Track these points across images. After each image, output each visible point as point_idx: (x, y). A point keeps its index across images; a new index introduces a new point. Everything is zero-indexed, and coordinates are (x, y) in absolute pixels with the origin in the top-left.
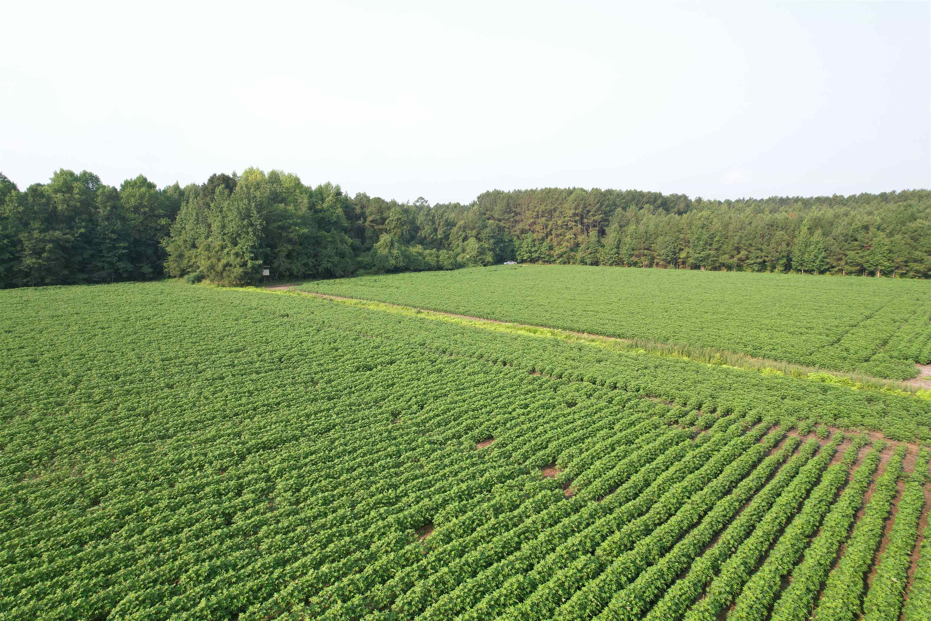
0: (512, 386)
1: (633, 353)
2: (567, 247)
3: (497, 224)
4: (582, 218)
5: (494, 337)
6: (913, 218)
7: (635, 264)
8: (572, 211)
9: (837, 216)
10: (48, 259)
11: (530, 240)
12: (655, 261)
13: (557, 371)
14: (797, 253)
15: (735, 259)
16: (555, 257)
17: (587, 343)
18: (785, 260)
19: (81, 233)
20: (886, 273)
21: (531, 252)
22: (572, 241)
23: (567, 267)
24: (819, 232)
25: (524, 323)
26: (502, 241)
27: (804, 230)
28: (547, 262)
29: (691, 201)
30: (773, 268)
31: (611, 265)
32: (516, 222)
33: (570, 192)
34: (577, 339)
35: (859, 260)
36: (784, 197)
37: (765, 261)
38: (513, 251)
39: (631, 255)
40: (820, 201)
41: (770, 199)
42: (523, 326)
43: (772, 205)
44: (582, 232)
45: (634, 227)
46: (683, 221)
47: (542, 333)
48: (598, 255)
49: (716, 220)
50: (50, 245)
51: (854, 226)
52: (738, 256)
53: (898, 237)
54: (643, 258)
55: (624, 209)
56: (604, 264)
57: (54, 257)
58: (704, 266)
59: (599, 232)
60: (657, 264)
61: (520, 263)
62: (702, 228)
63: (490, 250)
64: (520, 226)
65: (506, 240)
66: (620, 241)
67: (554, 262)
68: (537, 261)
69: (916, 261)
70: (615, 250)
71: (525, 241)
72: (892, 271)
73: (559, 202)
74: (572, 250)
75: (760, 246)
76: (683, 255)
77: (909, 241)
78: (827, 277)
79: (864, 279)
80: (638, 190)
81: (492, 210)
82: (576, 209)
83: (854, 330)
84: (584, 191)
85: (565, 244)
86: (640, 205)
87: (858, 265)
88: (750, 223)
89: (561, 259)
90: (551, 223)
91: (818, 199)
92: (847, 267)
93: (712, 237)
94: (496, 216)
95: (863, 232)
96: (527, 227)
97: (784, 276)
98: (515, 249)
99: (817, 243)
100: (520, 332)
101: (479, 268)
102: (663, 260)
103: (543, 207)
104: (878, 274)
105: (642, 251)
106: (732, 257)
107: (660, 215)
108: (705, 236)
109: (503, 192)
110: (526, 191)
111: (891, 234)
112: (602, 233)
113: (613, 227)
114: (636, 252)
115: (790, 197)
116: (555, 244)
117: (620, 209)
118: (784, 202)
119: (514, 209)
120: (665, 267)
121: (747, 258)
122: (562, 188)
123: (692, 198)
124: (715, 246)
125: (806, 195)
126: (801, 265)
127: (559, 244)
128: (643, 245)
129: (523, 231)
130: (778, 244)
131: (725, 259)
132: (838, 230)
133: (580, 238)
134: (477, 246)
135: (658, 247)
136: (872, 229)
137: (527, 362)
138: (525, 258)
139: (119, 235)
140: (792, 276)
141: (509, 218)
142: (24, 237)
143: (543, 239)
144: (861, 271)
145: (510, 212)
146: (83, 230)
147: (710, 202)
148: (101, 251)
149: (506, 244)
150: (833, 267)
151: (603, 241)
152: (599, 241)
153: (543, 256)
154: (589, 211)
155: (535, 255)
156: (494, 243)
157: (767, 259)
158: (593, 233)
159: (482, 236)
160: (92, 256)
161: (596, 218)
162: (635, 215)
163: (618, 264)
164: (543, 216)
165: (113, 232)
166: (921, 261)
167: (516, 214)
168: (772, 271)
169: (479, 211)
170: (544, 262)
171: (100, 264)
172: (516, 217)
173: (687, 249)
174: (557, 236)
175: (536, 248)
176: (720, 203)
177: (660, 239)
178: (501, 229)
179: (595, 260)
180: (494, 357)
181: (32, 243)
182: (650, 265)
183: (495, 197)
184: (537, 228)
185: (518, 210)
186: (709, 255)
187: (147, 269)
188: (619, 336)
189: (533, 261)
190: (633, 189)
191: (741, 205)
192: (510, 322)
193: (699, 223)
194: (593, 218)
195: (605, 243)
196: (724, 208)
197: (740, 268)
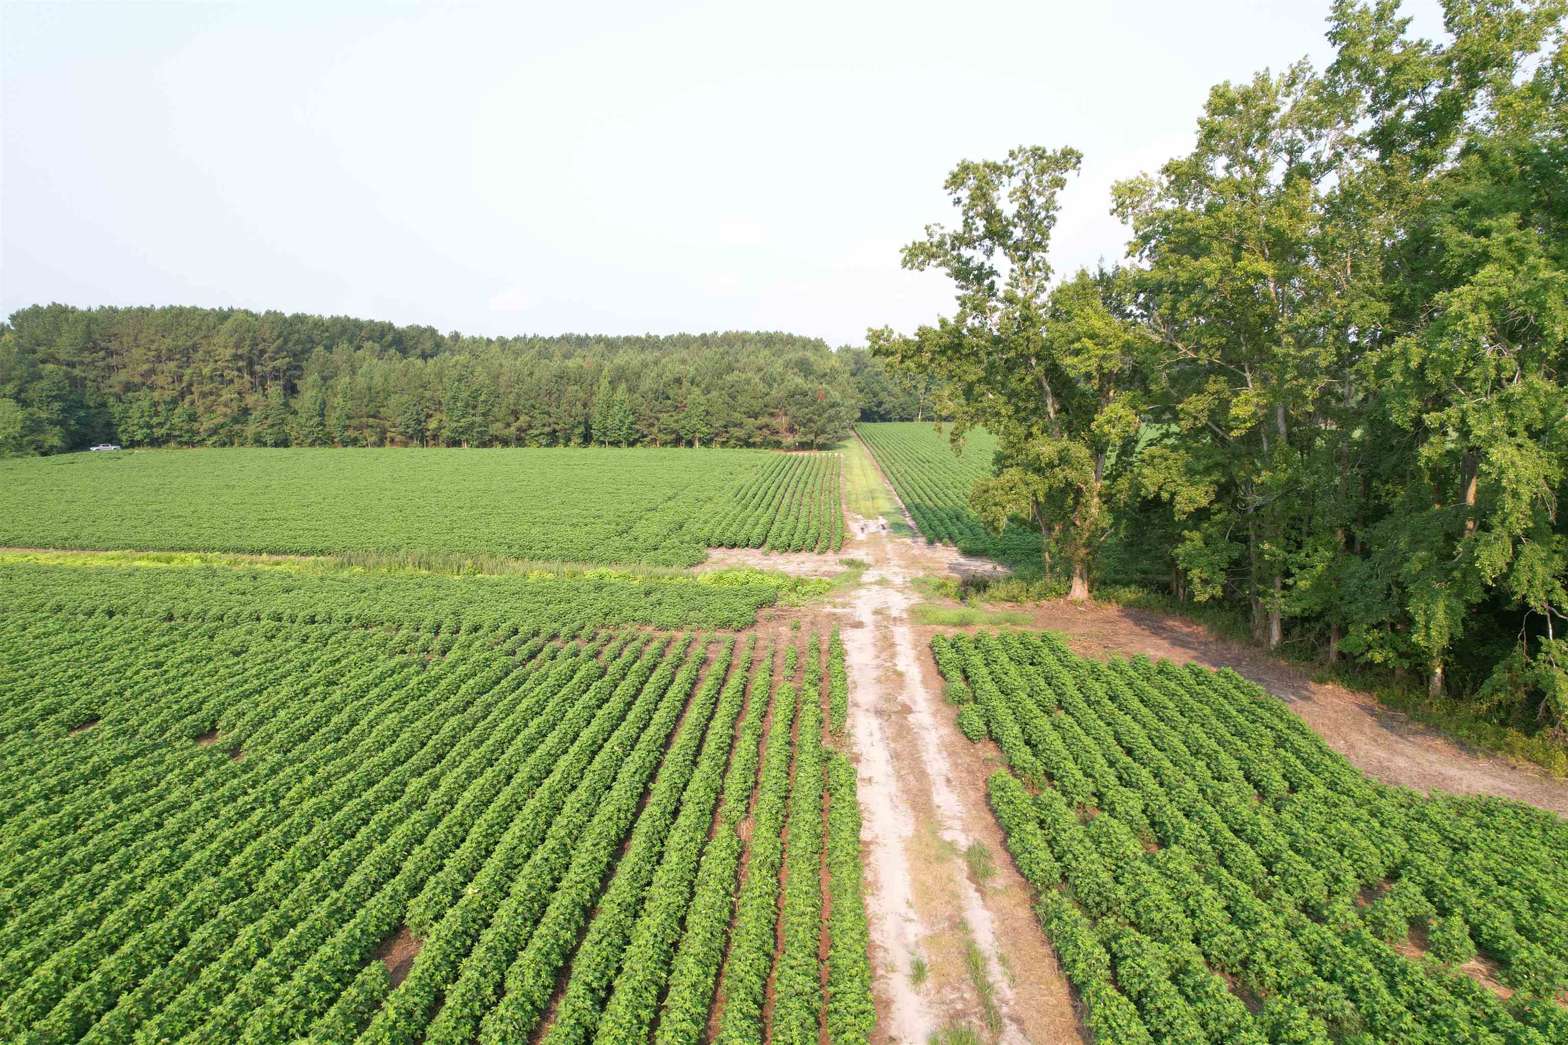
0: (128, 642)
1: (345, 574)
2: (225, 415)
3: (67, 375)
4: (251, 363)
5: (84, 576)
6: (730, 369)
7: (354, 442)
8: (229, 352)
9: (645, 365)
11: (146, 404)
12: (389, 435)
13: (214, 611)
14: (598, 418)
15: (513, 429)
16: (204, 435)
17: (267, 568)
18: (582, 429)
20: (706, 442)
21: (150, 427)
22: (235, 405)
23: (228, 450)
24: (623, 386)
25: (146, 549)
26: (83, 406)
27: (604, 383)
28: (187, 443)
29: (442, 338)
30: (568, 440)
31: (312, 444)
32: (111, 368)
33: (223, 316)
34: (251, 563)
35: (674, 426)
36: (583, 334)
37: (555, 431)
38: (109, 425)
39: (346, 428)
40: (629, 341)
41: (563, 337)
42: (145, 554)
43: (566, 348)
44: (253, 387)
45: (348, 379)
46: (428, 370)
47: (183, 561)
48: (287, 429)
49: (479, 369)
51: (665, 379)
52: (517, 424)
53: (714, 394)
54: (367, 432)
55: (328, 348)
56: (300, 445)
58: (467, 441)
59: (285, 388)
60: (392, 441)
61: (127, 447)
62: (460, 381)
63: (53, 423)
64: (122, 376)
65: (91, 404)
66: (324, 403)
67: (201, 442)
68: (166, 442)
69: (735, 425)
70: (317, 419)
71: (135, 406)
72: (712, 440)
73: (202, 334)
74: (235, 420)
75: (546, 408)
76: (432, 424)
77: (727, 399)
78: (638, 450)
79: (682, 451)
80: (352, 317)
81: (50, 343)
82: (237, 346)
83: (650, 514)
84: (252, 315)
85: (221, 409)
86: (356, 343)
87: (674, 432)
88: (531, 374)
89: (215, 438)
90: (189, 371)
91: (627, 340)
92: (661, 436)
93: (475, 395)
94: (63, 356)
95: (675, 386)
96: (137, 380)
97: (582, 451)
98: (115, 421)
99: (622, 402)
100: (137, 563)
101: (29, 458)
102: (401, 434)
103: (168, 341)
104: (697, 444)
105: (364, 420)
106: (508, 425)
107: (391, 359)
108: (465, 395)
109: (74, 311)
110: (129, 311)
111: (707, 391)
112: (291, 390)
113: (310, 380)
114: (355, 422)
115: (591, 335)
116: (201, 409)
117: (320, 348)
118: (582, 342)
119: (103, 344)
120: (406, 445)
121: (530, 427)
122: (207, 307)
123: (444, 332)
124: (481, 409)
125: (611, 333)
126: (604, 434)
127: (209, 410)
128: (364, 410)
129: (128, 387)
130: (572, 404)
131: (496, 428)
132: (646, 384)
133: (250, 399)
134: (20, 415)
135: (389, 412)
136: (686, 384)
137: (158, 605)
138: (138, 437)
140: (593, 450)
141: (94, 361)
143: (174, 402)
144: (677, 442)
145: (95, 349)
147: (474, 340)
149: (93, 411)
150: (645, 436)
151: (295, 404)
152: (286, 405)
153: (177, 433)
154: (263, 352)
155: (158, 432)
156: (63, 410)
157: (558, 427)
158: (275, 390)
159: (31, 394)
161: (278, 363)
162: (348, 360)
163: (324, 444)
164: (170, 359)
166: (740, 425)
167: (110, 353)
168: (566, 445)
169: (18, 344)
170: (181, 444)
172: (109, 360)
173: (438, 416)
174: (204, 395)
175: (161, 419)
176: (489, 341)
177: (393, 400)
178: (75, 382)
179: (282, 437)
180: (87, 605)
182: (381, 443)
183: (55, 317)
184: (160, 380)
185: (114, 346)
186: (473, 424)
188: (322, 552)
189: (155, 442)
190: (342, 315)
191: (519, 345)
192: (117, 548)
193: (454, 373)
194: (272, 364)
195: (297, 407)
196: (495, 349)
197: (520, 442)
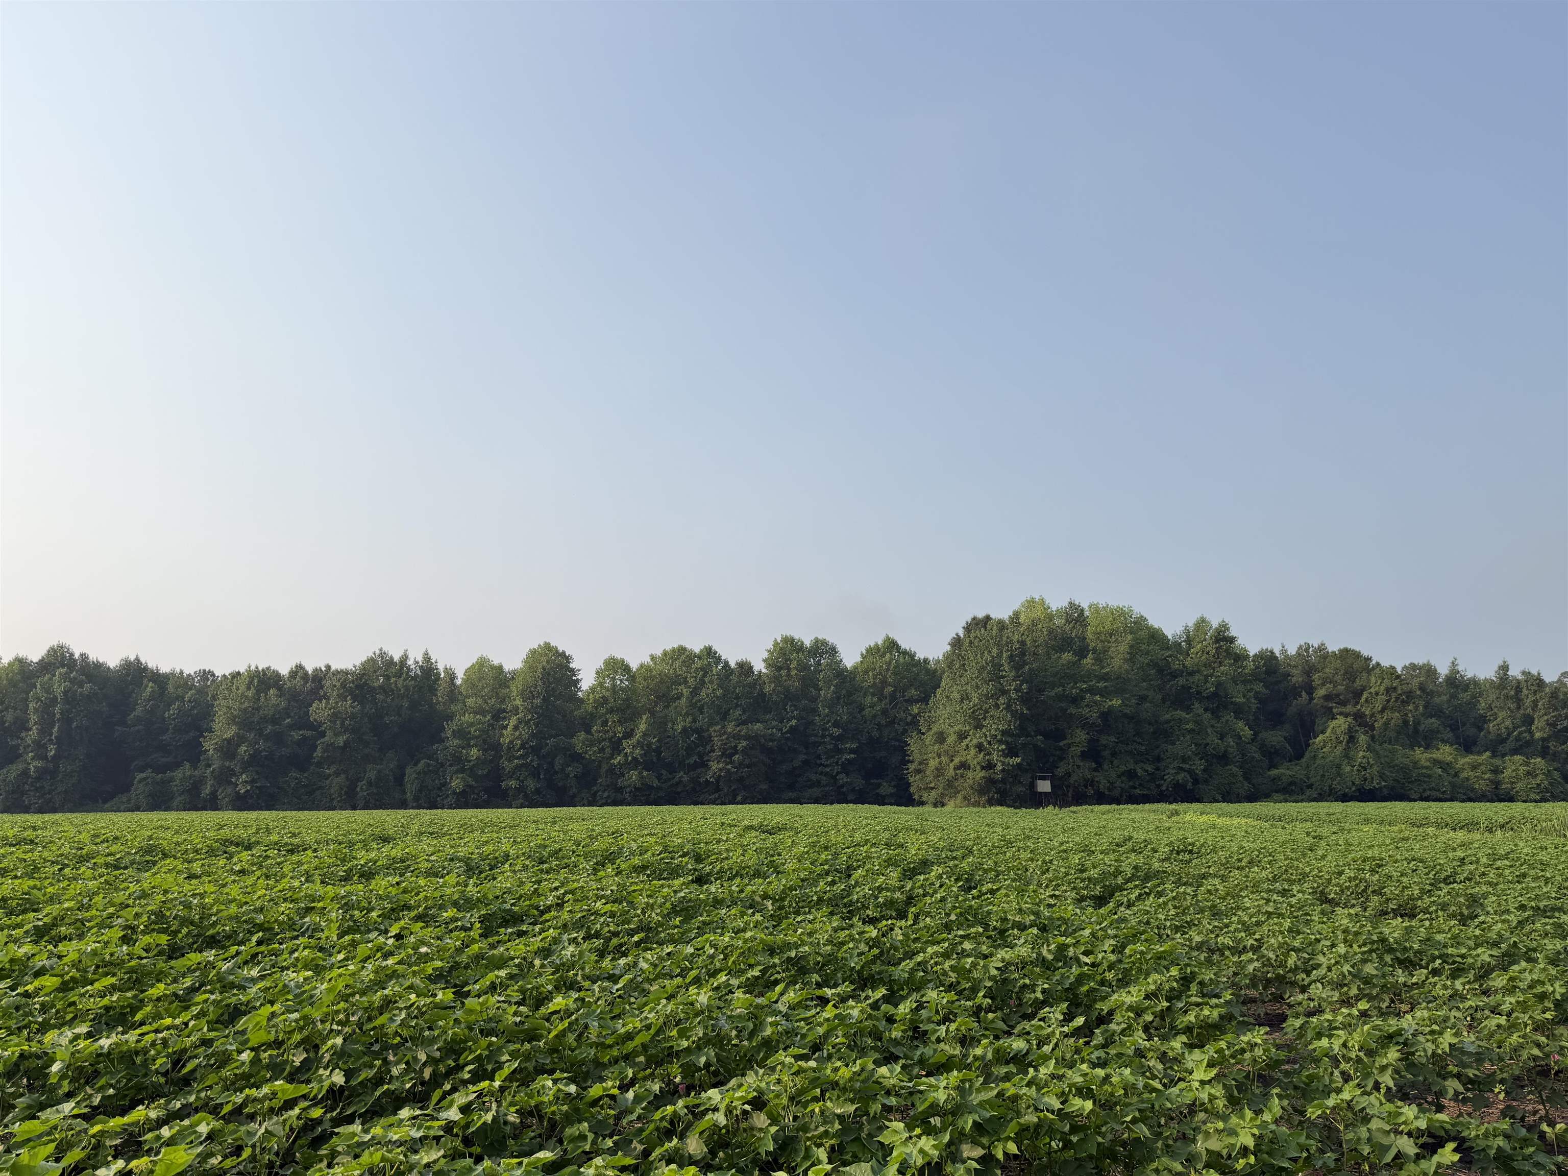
10: (741, 765)
19: (791, 727)
50: (744, 743)
57: (747, 761)
139: (844, 730)
142: (715, 731)
146: (794, 722)
148: (819, 757)
160: (806, 762)
165: (836, 725)
171: (814, 777)
181: (722, 740)
187: (886, 789)
